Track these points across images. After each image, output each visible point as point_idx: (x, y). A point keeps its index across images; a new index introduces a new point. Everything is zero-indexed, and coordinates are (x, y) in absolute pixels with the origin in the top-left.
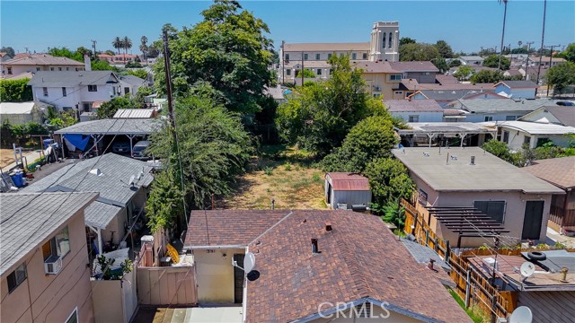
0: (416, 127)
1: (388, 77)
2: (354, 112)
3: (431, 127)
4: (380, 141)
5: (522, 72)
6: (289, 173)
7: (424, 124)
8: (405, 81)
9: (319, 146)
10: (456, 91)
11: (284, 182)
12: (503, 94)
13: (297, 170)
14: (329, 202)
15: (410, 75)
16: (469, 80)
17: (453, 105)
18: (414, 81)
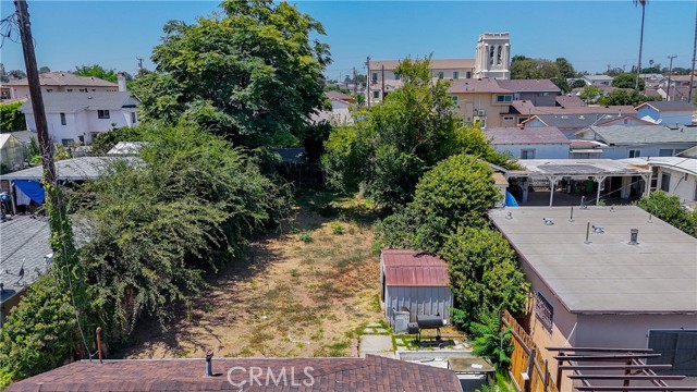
0: (531, 167)
1: (495, 98)
2: (437, 147)
3: (553, 168)
4: (469, 198)
5: (661, 92)
6: (338, 238)
7: (543, 162)
8: (517, 104)
9: (387, 196)
10: (585, 115)
11: (325, 256)
12: (647, 118)
13: (352, 232)
14: (384, 299)
15: (524, 96)
16: (596, 103)
17: (582, 135)
18: (529, 103)
